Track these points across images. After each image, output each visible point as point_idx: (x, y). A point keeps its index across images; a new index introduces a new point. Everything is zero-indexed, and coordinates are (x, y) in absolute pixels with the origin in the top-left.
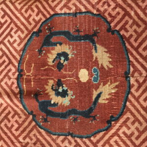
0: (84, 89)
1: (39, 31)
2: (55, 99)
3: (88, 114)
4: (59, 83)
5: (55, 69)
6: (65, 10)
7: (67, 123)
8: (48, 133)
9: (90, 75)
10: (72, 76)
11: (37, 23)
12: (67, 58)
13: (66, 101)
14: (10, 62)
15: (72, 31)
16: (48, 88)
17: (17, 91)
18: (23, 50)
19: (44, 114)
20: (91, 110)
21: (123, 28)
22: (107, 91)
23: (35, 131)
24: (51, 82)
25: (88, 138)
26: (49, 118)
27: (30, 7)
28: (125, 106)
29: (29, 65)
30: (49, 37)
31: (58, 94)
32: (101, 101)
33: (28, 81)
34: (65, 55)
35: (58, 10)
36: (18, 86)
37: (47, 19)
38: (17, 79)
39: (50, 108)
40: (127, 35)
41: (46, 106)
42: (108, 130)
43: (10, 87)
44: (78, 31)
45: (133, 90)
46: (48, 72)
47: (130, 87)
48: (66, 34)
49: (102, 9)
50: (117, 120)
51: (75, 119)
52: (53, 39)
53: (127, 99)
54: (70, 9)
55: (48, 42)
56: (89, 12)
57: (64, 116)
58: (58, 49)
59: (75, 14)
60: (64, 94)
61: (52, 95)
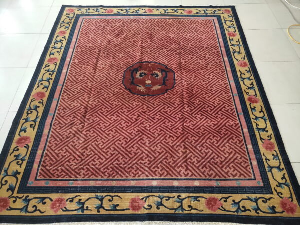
0: (143, 83)
1: (168, 68)
2: (139, 73)
3: (132, 83)
4: (145, 74)
5: (151, 73)
6: (176, 76)
7: (129, 77)
8: (125, 71)
9: (149, 84)
10: (148, 78)
11: (171, 68)
12: (156, 77)
13: (138, 76)
14: (155, 60)
15: (167, 79)
16: (144, 71)
17: (143, 61)
18: (160, 63)
19: (133, 70)
20: (134, 84)
21: (168, 94)
22: (142, 89)
23: (126, 67)
24: (146, 72)
25: (123, 83)
26: (131, 72)
27: (177, 65)
28: (135, 94)
29: (153, 65)
30: (165, 71)
31: (141, 74)
32: (138, 87)
33: (147, 65)
34: (158, 76)
35: (177, 74)
36: (144, 62)
37: (173, 71)
38: (147, 62)
39: (135, 72)
40: (165, 95)
41: (137, 70)
42: (126, 89)
43: (144, 59)
44: (167, 80)
45: (142, 97)
46: (150, 71)
47: (144, 96)
48: (167, 76)
49: (176, 88)
50: (130, 92)
51: (130, 79)
52: (164, 73)
53: (138, 95)
54: (177, 78)
55: (162, 71)
56: (175, 84)
57: (132, 76)
58: (160, 74)
59: (175, 79)
60: (141, 76)
61: (140, 72)
